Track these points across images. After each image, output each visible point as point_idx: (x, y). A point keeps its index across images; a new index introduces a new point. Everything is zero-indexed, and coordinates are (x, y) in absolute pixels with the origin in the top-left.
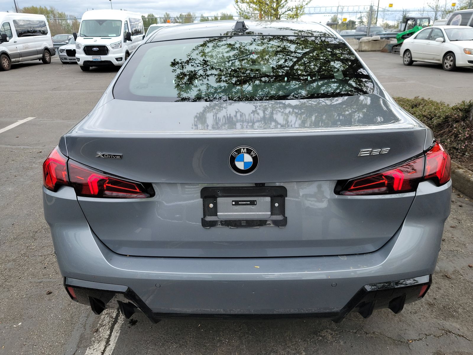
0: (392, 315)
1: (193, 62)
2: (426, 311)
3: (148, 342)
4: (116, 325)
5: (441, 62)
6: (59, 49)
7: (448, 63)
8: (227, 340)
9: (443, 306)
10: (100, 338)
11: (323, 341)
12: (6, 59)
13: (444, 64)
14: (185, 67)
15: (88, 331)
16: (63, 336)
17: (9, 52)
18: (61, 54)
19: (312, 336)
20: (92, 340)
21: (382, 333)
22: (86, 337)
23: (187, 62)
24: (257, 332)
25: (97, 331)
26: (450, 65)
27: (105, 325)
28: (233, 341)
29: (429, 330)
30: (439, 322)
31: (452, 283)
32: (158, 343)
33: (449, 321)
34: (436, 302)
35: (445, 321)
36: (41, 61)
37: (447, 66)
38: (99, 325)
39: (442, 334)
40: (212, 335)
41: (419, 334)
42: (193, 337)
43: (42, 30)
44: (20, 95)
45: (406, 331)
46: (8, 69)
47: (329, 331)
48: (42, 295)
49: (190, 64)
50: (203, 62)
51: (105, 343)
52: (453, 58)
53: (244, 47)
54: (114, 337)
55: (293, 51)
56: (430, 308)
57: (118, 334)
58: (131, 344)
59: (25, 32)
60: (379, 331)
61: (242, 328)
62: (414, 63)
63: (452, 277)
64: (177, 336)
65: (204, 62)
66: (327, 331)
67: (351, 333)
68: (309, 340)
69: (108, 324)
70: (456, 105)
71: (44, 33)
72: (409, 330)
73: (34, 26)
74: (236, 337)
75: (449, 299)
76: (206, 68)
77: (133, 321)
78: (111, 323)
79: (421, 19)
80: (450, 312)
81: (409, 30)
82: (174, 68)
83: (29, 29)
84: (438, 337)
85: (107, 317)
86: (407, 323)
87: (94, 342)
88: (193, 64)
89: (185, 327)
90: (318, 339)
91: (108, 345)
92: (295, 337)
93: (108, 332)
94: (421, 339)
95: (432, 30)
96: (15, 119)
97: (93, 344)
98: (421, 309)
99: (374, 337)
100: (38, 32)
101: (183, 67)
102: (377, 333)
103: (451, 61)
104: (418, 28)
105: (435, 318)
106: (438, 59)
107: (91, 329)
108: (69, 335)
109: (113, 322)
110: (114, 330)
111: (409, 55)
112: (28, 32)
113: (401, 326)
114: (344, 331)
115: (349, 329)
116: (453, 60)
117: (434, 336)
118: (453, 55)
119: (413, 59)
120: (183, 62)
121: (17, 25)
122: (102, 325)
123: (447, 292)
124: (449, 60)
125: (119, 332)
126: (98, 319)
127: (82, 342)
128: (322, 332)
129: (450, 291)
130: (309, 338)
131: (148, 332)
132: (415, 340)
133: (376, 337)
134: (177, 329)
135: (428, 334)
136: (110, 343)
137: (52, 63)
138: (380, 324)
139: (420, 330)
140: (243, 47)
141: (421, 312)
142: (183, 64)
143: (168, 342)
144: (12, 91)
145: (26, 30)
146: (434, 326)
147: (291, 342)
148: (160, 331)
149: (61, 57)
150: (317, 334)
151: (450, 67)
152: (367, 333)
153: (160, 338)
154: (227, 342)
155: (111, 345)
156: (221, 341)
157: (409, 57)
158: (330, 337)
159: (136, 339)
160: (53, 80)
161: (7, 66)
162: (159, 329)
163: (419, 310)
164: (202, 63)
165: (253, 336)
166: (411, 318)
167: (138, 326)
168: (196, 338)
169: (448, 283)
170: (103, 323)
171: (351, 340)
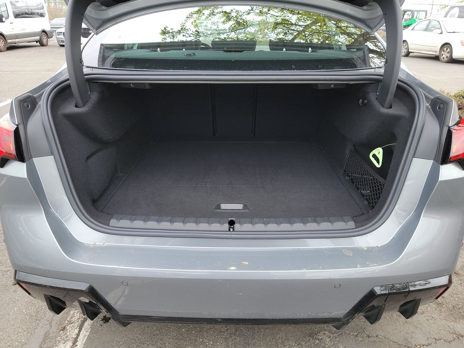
0: (397, 315)
1: (185, 32)
2: (434, 311)
3: (121, 343)
4: (86, 323)
5: (437, 54)
6: (56, 32)
7: (445, 55)
8: (211, 343)
9: (452, 305)
10: (67, 337)
11: (320, 345)
12: (2, 40)
13: (441, 55)
14: (176, 37)
15: (54, 329)
16: (25, 334)
17: (5, 33)
18: (58, 37)
19: (308, 339)
20: (57, 340)
21: (386, 337)
22: (51, 336)
23: (178, 32)
24: (245, 333)
25: (64, 329)
26: (447, 57)
27: (74, 322)
28: (218, 343)
29: (438, 333)
30: (449, 324)
31: (460, 280)
32: (133, 345)
33: (460, 323)
34: (445, 300)
35: (455, 324)
36: (38, 44)
37: (444, 58)
38: (67, 322)
39: (453, 339)
40: (195, 336)
41: (428, 338)
42: (173, 338)
43: (40, 12)
44: (13, 75)
45: (413, 334)
46: (4, 50)
47: (327, 333)
48: (7, 286)
49: (182, 34)
50: (195, 32)
51: (71, 343)
52: (450, 50)
53: (241, 16)
54: (82, 337)
55: (294, 23)
56: (438, 308)
57: (88, 334)
58: (101, 345)
59: (23, 14)
60: (383, 334)
61: (229, 328)
62: (411, 54)
63: (460, 273)
64: (154, 337)
65: (197, 33)
66: (324, 334)
67: (352, 336)
68: (304, 343)
69: (78, 321)
70: (459, 92)
71: (42, 15)
72: (416, 334)
73: (32, 8)
74: (221, 338)
75: (459, 298)
76: (199, 38)
77: (105, 318)
78: (80, 320)
79: (418, 11)
80: (460, 312)
81: (405, 23)
82: (165, 37)
83: (27, 11)
84: (449, 342)
85: (77, 313)
86: (413, 325)
87: (59, 342)
88: (184, 34)
89: (165, 326)
90: (314, 343)
91: (74, 346)
92: (288, 340)
93: (77, 331)
94: (430, 345)
95: (430, 21)
96: (4, 98)
97: (58, 344)
98: (428, 308)
99: (378, 341)
100: (36, 15)
101: (173, 36)
102: (380, 337)
103: (448, 53)
104: (415, 20)
105: (444, 319)
106: (435, 50)
107: (58, 327)
108: (31, 333)
109: (83, 319)
110: (83, 328)
111: (406, 47)
112: (26, 13)
113: (408, 329)
114: (343, 334)
115: (349, 332)
116: (450, 52)
117: (445, 341)
118: (450, 47)
119: (410, 51)
120: (174, 31)
121: (15, 7)
122: (70, 322)
123: (456, 289)
124: (445, 52)
125: (89, 331)
126: (67, 315)
127: (46, 342)
128: (319, 334)
129: (458, 288)
130: (304, 341)
131: (122, 331)
132: (423, 345)
133: (379, 342)
134: (155, 328)
135: (437, 338)
136: (77, 343)
137: (49, 45)
138: (383, 326)
139: (428, 333)
140: (239, 16)
141: (429, 312)
142: (174, 34)
143: (143, 343)
144: (5, 71)
145: (24, 11)
146: (444, 329)
147: (284, 345)
148: (136, 331)
149: (59, 39)
150: (313, 336)
151: (446, 59)
152: (369, 337)
153: (135, 338)
154: (211, 344)
155: (78, 346)
156: (205, 343)
157: (406, 49)
158: (328, 340)
159: (107, 340)
160: (48, 61)
161: (3, 47)
162: (135, 328)
163: (426, 310)
164: (194, 34)
165: (241, 338)
166: (418, 319)
167: (111, 324)
168: (176, 339)
169: (457, 279)
170: (72, 320)
171: (351, 344)
